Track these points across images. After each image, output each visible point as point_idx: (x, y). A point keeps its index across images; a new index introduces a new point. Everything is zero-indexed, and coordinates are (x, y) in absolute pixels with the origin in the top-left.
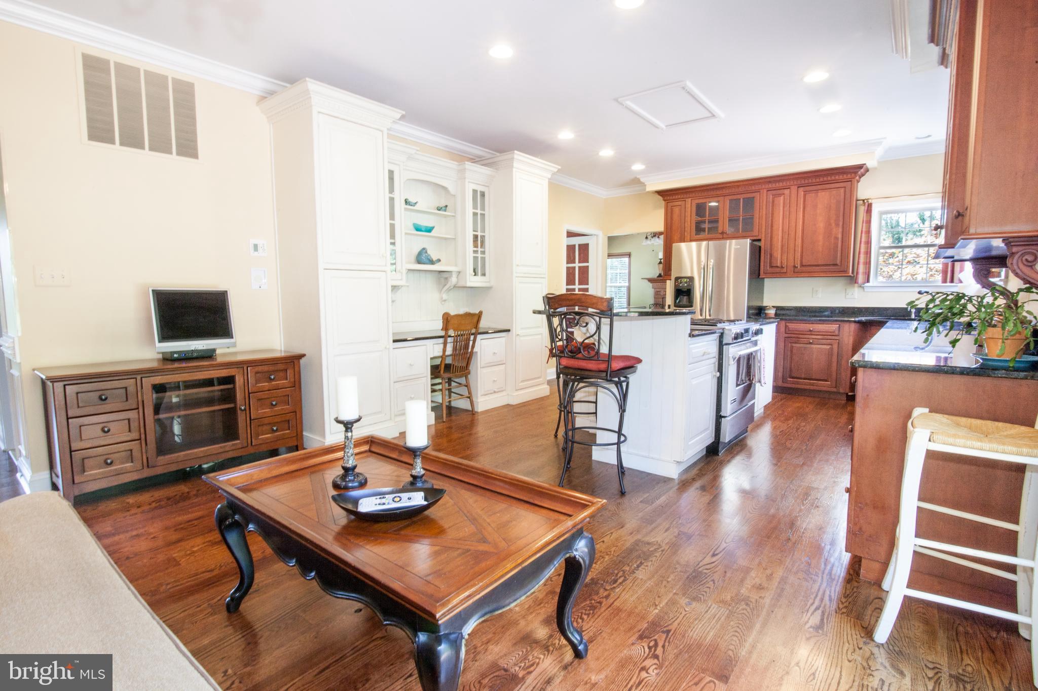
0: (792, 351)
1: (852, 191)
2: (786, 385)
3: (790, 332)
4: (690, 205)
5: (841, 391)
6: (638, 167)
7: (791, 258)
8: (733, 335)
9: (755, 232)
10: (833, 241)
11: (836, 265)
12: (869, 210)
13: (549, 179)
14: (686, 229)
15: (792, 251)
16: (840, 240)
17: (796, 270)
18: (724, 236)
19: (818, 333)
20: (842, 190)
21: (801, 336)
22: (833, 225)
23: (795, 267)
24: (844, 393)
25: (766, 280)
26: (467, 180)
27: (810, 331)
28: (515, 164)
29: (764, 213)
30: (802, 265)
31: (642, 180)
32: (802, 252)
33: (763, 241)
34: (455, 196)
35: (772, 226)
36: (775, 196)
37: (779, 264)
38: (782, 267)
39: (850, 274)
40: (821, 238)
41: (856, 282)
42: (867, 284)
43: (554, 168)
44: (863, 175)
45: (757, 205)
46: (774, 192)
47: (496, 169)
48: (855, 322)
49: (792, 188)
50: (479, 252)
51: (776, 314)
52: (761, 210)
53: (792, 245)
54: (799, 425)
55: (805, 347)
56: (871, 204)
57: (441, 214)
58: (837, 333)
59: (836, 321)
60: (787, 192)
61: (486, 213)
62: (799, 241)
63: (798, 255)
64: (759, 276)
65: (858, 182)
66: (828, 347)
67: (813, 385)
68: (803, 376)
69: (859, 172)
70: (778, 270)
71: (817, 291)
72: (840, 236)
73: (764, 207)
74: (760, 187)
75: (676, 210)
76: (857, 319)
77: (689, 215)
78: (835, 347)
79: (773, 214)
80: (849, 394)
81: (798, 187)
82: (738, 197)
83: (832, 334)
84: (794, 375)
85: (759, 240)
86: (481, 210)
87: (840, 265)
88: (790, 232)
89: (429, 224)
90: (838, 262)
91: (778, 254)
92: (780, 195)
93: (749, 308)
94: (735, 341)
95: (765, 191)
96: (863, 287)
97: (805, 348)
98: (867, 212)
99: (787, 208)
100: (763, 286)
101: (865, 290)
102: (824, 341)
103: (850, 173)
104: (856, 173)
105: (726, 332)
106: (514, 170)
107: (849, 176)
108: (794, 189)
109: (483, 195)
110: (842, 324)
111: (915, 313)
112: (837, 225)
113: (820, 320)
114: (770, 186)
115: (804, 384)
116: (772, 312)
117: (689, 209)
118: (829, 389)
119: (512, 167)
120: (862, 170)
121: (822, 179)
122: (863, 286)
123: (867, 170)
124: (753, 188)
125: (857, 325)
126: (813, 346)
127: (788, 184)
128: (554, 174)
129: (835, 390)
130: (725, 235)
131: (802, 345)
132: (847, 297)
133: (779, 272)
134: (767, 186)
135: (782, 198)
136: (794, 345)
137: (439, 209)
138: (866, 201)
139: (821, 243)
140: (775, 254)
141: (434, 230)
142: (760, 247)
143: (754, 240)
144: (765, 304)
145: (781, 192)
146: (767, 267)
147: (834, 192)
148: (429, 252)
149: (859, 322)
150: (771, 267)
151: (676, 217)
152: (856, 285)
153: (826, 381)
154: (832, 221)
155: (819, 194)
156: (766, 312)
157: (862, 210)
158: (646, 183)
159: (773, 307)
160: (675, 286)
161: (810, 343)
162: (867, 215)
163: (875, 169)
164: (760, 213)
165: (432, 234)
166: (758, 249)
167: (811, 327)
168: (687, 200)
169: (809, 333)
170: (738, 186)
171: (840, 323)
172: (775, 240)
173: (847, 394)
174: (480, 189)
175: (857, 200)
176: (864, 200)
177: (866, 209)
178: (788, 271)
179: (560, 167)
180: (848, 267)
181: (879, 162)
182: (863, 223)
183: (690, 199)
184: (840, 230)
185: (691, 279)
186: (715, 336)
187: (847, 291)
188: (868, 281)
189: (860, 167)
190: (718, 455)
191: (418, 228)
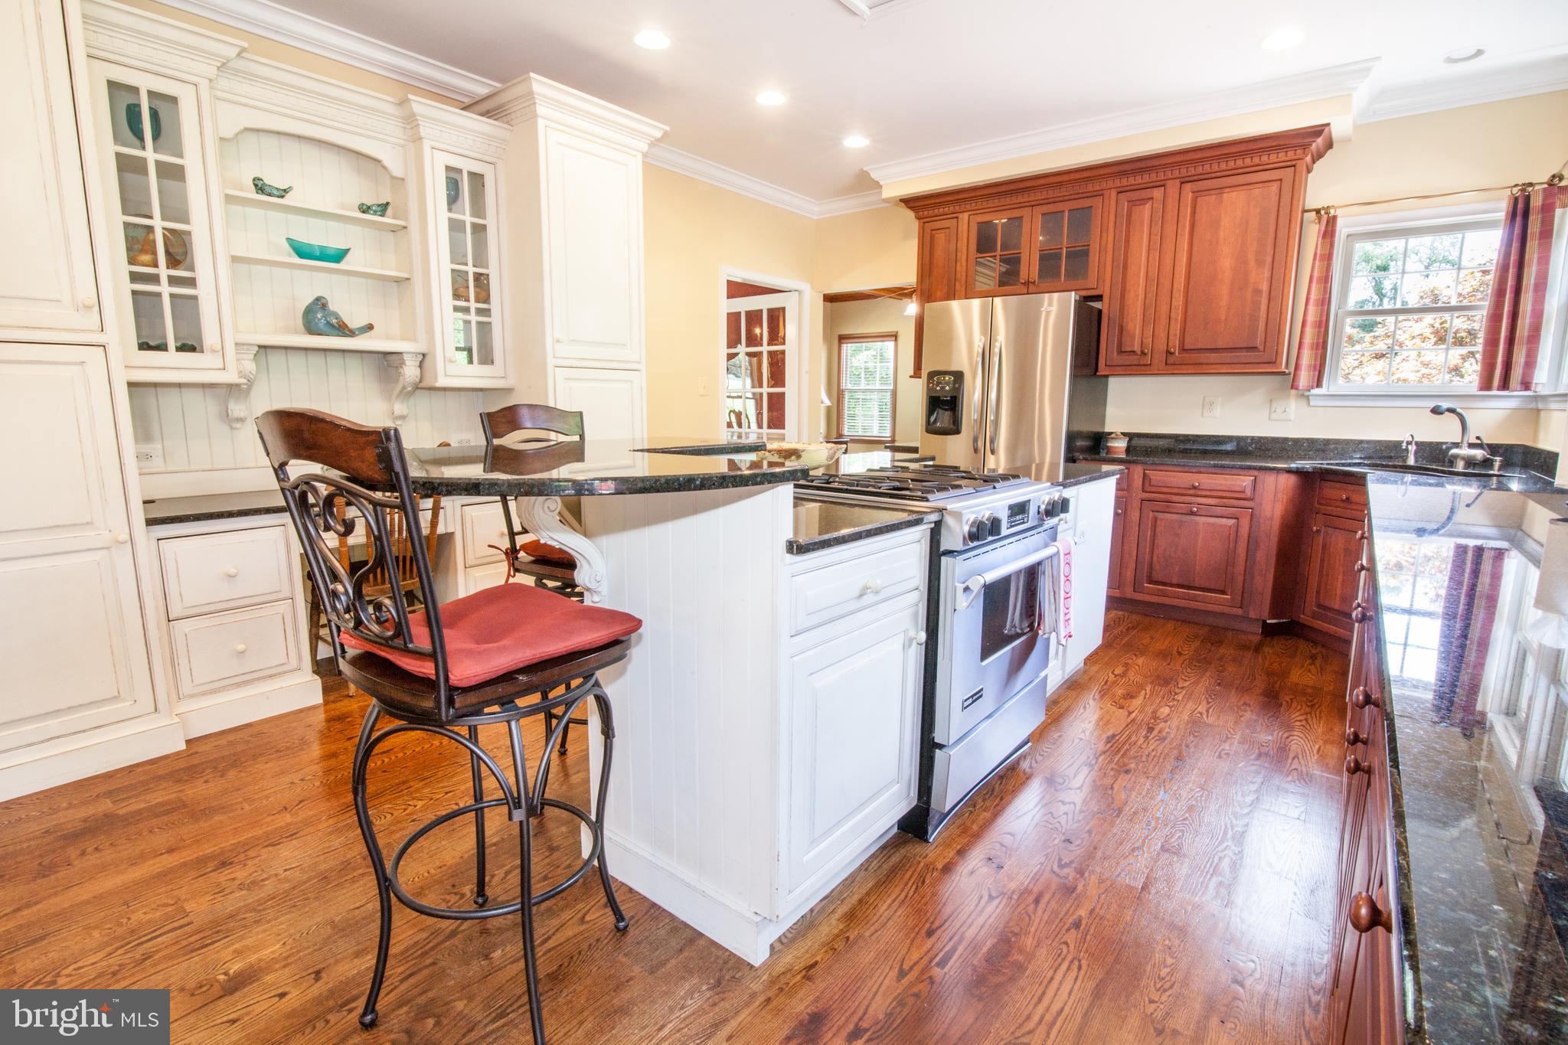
0: (1154, 526)
1: (1296, 188)
2: (1139, 597)
3: (1153, 489)
4: (966, 224)
5: (1252, 615)
6: (856, 142)
7: (1163, 335)
8: (966, 529)
9: (1091, 282)
10: (1249, 295)
11: (1254, 348)
12: (1329, 232)
13: (645, 155)
14: (958, 276)
15: (1164, 321)
16: (1265, 295)
17: (1171, 360)
18: (1030, 288)
19: (1207, 493)
20: (1275, 187)
21: (1175, 498)
22: (1252, 264)
23: (1169, 353)
24: (1258, 620)
25: (1111, 380)
26: (427, 145)
27: (1194, 488)
28: (541, 109)
29: (1111, 238)
30: (1183, 350)
31: (874, 175)
32: (1184, 322)
33: (1106, 298)
34: (403, 179)
35: (1125, 267)
36: (1133, 203)
37: (1137, 348)
38: (1143, 353)
39: (1283, 369)
40: (1224, 291)
41: (1294, 386)
42: (1316, 391)
43: (655, 129)
44: (1320, 155)
45: (1096, 222)
46: (1134, 195)
47: (508, 123)
48: (1289, 471)
49: (1169, 183)
50: (473, 311)
51: (1128, 450)
52: (1104, 235)
53: (1164, 309)
54: (1154, 712)
55: (1182, 521)
56: (1335, 218)
57: (369, 221)
58: (1248, 493)
59: (1250, 468)
60: (1157, 193)
61: (490, 222)
62: (1179, 301)
63: (1176, 329)
64: (1097, 370)
65: (1309, 171)
66: (1231, 522)
67: (1194, 599)
68: (1175, 581)
69: (1314, 145)
70: (1133, 359)
71: (1212, 404)
72: (1265, 287)
73: (1111, 225)
74: (1104, 185)
75: (941, 237)
76: (1293, 465)
77: (965, 248)
78: (1245, 523)
79: (1127, 241)
80: (1268, 621)
81: (1182, 183)
82: (1059, 207)
83: (1239, 496)
84: (1157, 576)
85: (1099, 298)
86: (473, 215)
87: (1261, 348)
88: (1162, 280)
89: (335, 243)
90: (1259, 343)
91: (1135, 325)
92: (1143, 201)
93: (1071, 437)
94: (972, 545)
95: (1114, 193)
96: (1308, 396)
97: (1181, 524)
98: (1324, 236)
99: (1157, 229)
100: (1106, 390)
101: (1312, 403)
102: (1219, 510)
103: (1295, 147)
104: (1305, 147)
105: (949, 520)
106: (541, 123)
107: (1291, 155)
108: (1173, 187)
109: (477, 179)
110: (1261, 475)
111: (1416, 453)
112: (1260, 263)
113: (1215, 466)
114: (1124, 182)
115: (1176, 597)
116: (1121, 444)
117: (965, 235)
118: (1227, 610)
119: (535, 116)
120: (1320, 140)
121: (1231, 164)
122: (1307, 393)
123: (1330, 145)
124: (1090, 188)
125: (1292, 480)
126: (1197, 518)
127: (1161, 176)
128: (655, 143)
129: (1240, 612)
130: (1031, 286)
131: (1175, 517)
132: (1274, 416)
133: (1138, 365)
134: (1118, 183)
135: (1148, 206)
136: (1160, 515)
137: (365, 209)
138: (1323, 212)
139: (1224, 303)
140: (1130, 326)
141: (349, 257)
142: (1100, 311)
143: (1087, 298)
144: (1107, 430)
145: (1143, 194)
146: (1112, 352)
147: (1257, 191)
148: (333, 306)
149: (1298, 472)
150: (1121, 352)
151: (939, 253)
152: (1293, 392)
153: (1223, 592)
154: (1251, 256)
155: (1225, 195)
156: (1109, 444)
157: (1313, 232)
158: (881, 183)
159: (1123, 434)
160: (929, 389)
161: (1192, 513)
162: (1323, 243)
163: (1347, 140)
164: (1102, 241)
165: (341, 266)
166: (1095, 317)
167: (1197, 479)
168: (960, 215)
169: (1192, 492)
170: (1060, 184)
171: (1256, 473)
172: (1130, 296)
173: (1264, 621)
174: (467, 166)
175: (1305, 211)
176: (1318, 211)
177: (1323, 228)
178: (1155, 361)
179: (668, 128)
180: (1278, 353)
181: (1356, 127)
182: (1314, 259)
183: (966, 215)
184: (1267, 274)
185: (959, 376)
186: (918, 535)
187: (1274, 405)
188: (1319, 384)
189: (1318, 131)
190: (927, 841)
191: (302, 251)
